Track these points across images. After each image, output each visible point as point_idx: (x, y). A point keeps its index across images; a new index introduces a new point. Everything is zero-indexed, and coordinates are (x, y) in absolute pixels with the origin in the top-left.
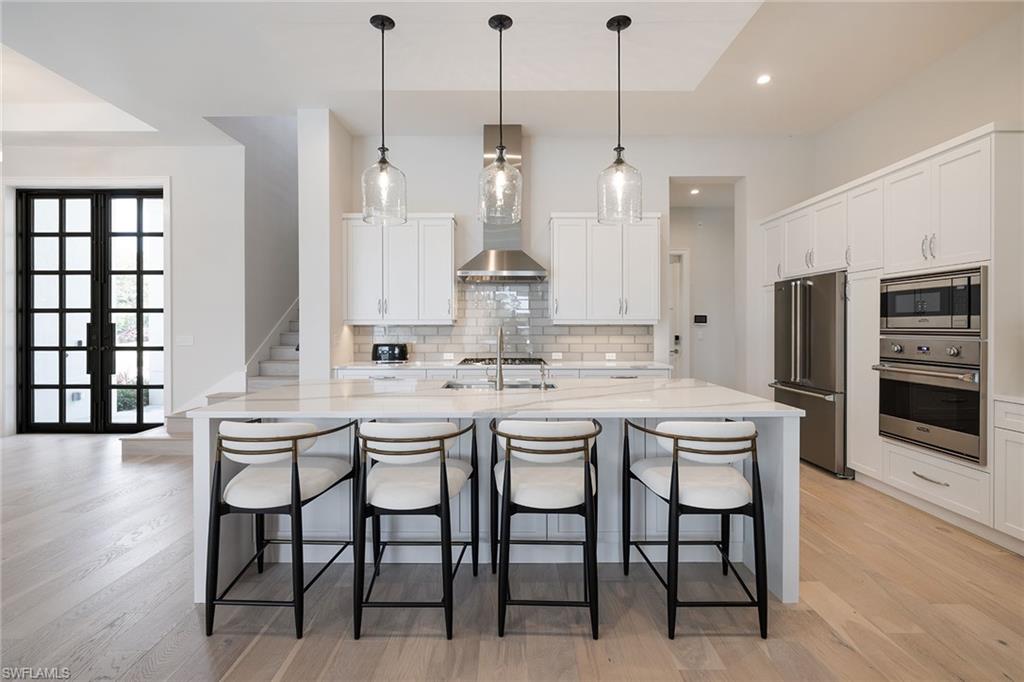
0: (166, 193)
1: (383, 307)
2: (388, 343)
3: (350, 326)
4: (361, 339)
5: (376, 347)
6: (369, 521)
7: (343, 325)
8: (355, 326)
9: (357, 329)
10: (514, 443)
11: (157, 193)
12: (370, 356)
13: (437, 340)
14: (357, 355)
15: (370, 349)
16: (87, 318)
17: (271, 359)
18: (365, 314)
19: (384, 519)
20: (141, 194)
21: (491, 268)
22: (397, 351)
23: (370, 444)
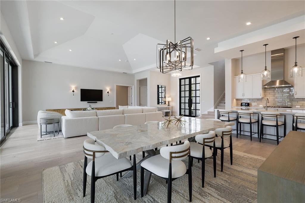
0: (200, 76)
1: (243, 95)
2: (245, 102)
3: (236, 99)
4: (238, 102)
5: (242, 103)
6: (239, 124)
7: (234, 99)
8: (237, 99)
9: (237, 100)
10: (263, 115)
11: (199, 76)
12: (240, 105)
13: (258, 102)
14: (237, 105)
15: (240, 104)
16: (188, 98)
17: (218, 106)
18: (239, 96)
19: (242, 124)
20: (196, 77)
21: (277, 84)
22: (247, 104)
23: (239, 114)
